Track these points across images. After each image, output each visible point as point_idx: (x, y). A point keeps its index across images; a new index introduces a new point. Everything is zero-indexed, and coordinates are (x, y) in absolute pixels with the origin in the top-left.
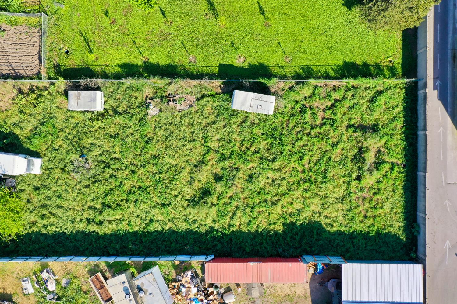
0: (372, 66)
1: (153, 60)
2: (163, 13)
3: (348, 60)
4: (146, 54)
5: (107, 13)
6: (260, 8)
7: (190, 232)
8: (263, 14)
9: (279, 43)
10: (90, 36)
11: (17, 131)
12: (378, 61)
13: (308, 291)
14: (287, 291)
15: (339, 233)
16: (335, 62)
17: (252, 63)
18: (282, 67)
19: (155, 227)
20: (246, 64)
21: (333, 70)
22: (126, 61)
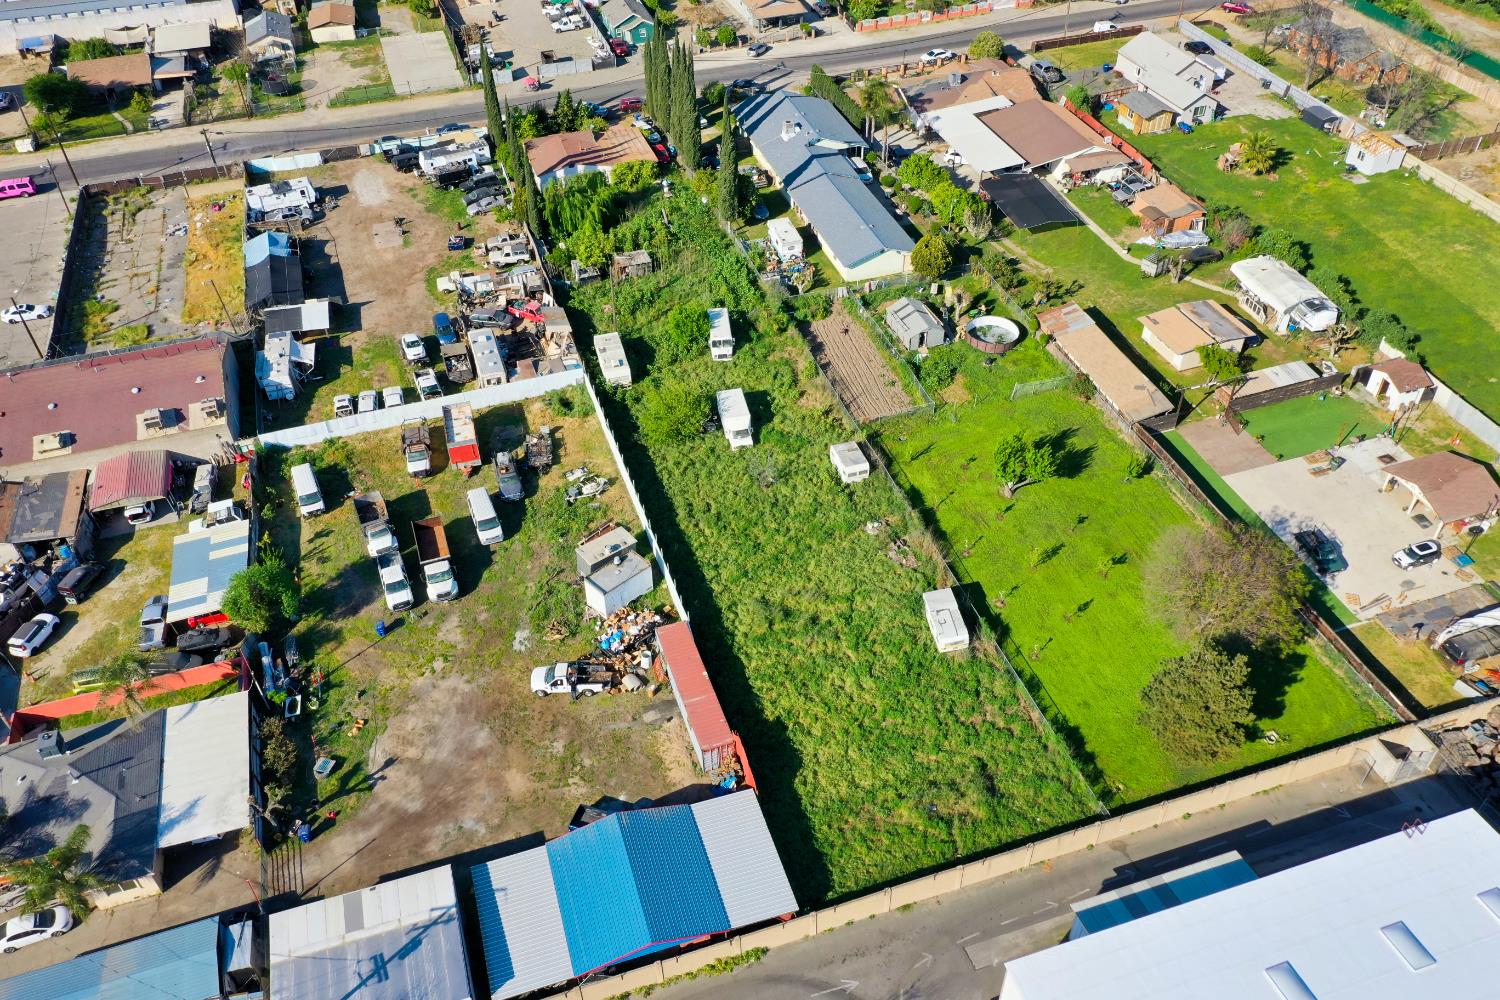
0: (1095, 767)
1: (939, 515)
2: (1008, 509)
3: (1084, 731)
4: (943, 507)
5: (973, 460)
6: (1086, 605)
7: (719, 611)
8: (1080, 609)
9: (1051, 640)
10: (933, 453)
11: (777, 420)
12: (1108, 772)
13: (680, 787)
14: (668, 759)
15: (797, 799)
16: (1069, 715)
17: (1002, 616)
18: (1018, 652)
19: (709, 574)
20: (998, 611)
21: (1056, 716)
22: (922, 491)
